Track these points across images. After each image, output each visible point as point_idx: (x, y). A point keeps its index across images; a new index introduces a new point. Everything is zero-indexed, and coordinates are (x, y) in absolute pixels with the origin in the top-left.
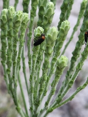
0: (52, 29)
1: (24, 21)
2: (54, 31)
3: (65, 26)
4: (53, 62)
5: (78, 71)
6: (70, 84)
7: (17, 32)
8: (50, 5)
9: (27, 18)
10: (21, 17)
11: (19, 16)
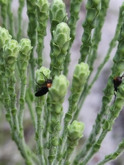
0: (58, 81)
1: (24, 51)
2: (60, 84)
3: (80, 72)
4: (67, 120)
5: (106, 132)
6: (95, 149)
7: (12, 71)
8: (61, 29)
9: (27, 47)
10: (15, 51)
11: (12, 50)
